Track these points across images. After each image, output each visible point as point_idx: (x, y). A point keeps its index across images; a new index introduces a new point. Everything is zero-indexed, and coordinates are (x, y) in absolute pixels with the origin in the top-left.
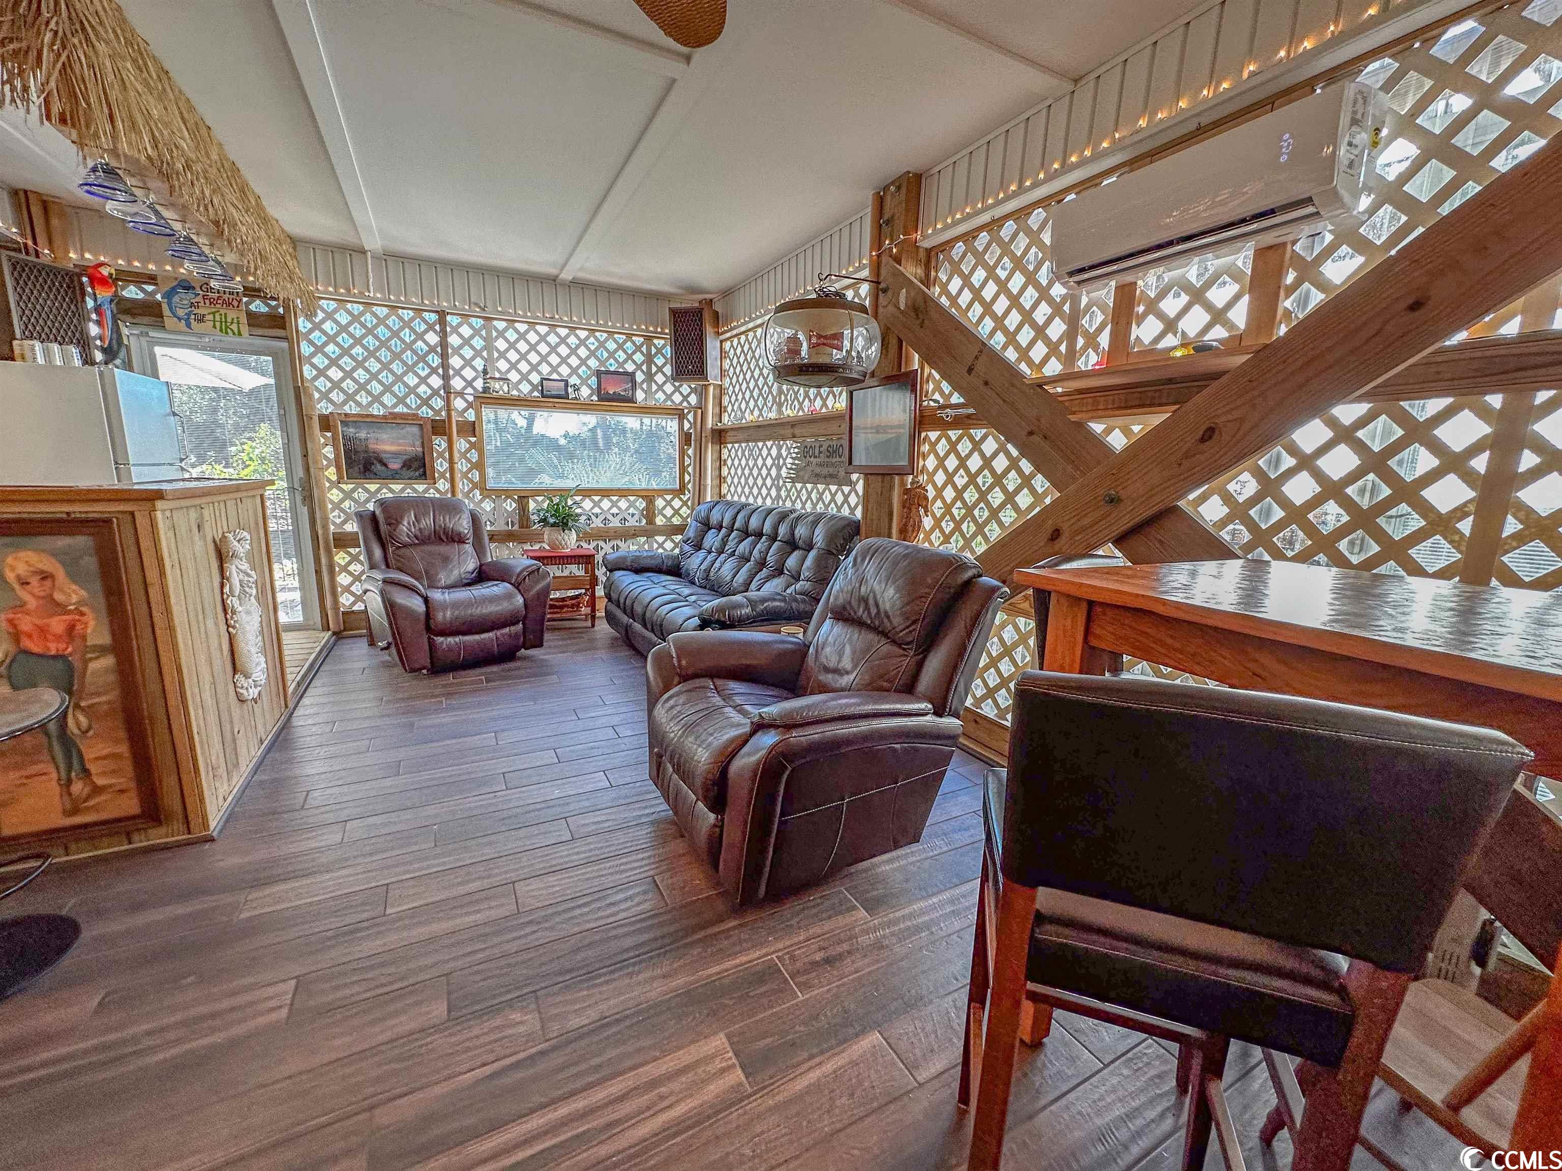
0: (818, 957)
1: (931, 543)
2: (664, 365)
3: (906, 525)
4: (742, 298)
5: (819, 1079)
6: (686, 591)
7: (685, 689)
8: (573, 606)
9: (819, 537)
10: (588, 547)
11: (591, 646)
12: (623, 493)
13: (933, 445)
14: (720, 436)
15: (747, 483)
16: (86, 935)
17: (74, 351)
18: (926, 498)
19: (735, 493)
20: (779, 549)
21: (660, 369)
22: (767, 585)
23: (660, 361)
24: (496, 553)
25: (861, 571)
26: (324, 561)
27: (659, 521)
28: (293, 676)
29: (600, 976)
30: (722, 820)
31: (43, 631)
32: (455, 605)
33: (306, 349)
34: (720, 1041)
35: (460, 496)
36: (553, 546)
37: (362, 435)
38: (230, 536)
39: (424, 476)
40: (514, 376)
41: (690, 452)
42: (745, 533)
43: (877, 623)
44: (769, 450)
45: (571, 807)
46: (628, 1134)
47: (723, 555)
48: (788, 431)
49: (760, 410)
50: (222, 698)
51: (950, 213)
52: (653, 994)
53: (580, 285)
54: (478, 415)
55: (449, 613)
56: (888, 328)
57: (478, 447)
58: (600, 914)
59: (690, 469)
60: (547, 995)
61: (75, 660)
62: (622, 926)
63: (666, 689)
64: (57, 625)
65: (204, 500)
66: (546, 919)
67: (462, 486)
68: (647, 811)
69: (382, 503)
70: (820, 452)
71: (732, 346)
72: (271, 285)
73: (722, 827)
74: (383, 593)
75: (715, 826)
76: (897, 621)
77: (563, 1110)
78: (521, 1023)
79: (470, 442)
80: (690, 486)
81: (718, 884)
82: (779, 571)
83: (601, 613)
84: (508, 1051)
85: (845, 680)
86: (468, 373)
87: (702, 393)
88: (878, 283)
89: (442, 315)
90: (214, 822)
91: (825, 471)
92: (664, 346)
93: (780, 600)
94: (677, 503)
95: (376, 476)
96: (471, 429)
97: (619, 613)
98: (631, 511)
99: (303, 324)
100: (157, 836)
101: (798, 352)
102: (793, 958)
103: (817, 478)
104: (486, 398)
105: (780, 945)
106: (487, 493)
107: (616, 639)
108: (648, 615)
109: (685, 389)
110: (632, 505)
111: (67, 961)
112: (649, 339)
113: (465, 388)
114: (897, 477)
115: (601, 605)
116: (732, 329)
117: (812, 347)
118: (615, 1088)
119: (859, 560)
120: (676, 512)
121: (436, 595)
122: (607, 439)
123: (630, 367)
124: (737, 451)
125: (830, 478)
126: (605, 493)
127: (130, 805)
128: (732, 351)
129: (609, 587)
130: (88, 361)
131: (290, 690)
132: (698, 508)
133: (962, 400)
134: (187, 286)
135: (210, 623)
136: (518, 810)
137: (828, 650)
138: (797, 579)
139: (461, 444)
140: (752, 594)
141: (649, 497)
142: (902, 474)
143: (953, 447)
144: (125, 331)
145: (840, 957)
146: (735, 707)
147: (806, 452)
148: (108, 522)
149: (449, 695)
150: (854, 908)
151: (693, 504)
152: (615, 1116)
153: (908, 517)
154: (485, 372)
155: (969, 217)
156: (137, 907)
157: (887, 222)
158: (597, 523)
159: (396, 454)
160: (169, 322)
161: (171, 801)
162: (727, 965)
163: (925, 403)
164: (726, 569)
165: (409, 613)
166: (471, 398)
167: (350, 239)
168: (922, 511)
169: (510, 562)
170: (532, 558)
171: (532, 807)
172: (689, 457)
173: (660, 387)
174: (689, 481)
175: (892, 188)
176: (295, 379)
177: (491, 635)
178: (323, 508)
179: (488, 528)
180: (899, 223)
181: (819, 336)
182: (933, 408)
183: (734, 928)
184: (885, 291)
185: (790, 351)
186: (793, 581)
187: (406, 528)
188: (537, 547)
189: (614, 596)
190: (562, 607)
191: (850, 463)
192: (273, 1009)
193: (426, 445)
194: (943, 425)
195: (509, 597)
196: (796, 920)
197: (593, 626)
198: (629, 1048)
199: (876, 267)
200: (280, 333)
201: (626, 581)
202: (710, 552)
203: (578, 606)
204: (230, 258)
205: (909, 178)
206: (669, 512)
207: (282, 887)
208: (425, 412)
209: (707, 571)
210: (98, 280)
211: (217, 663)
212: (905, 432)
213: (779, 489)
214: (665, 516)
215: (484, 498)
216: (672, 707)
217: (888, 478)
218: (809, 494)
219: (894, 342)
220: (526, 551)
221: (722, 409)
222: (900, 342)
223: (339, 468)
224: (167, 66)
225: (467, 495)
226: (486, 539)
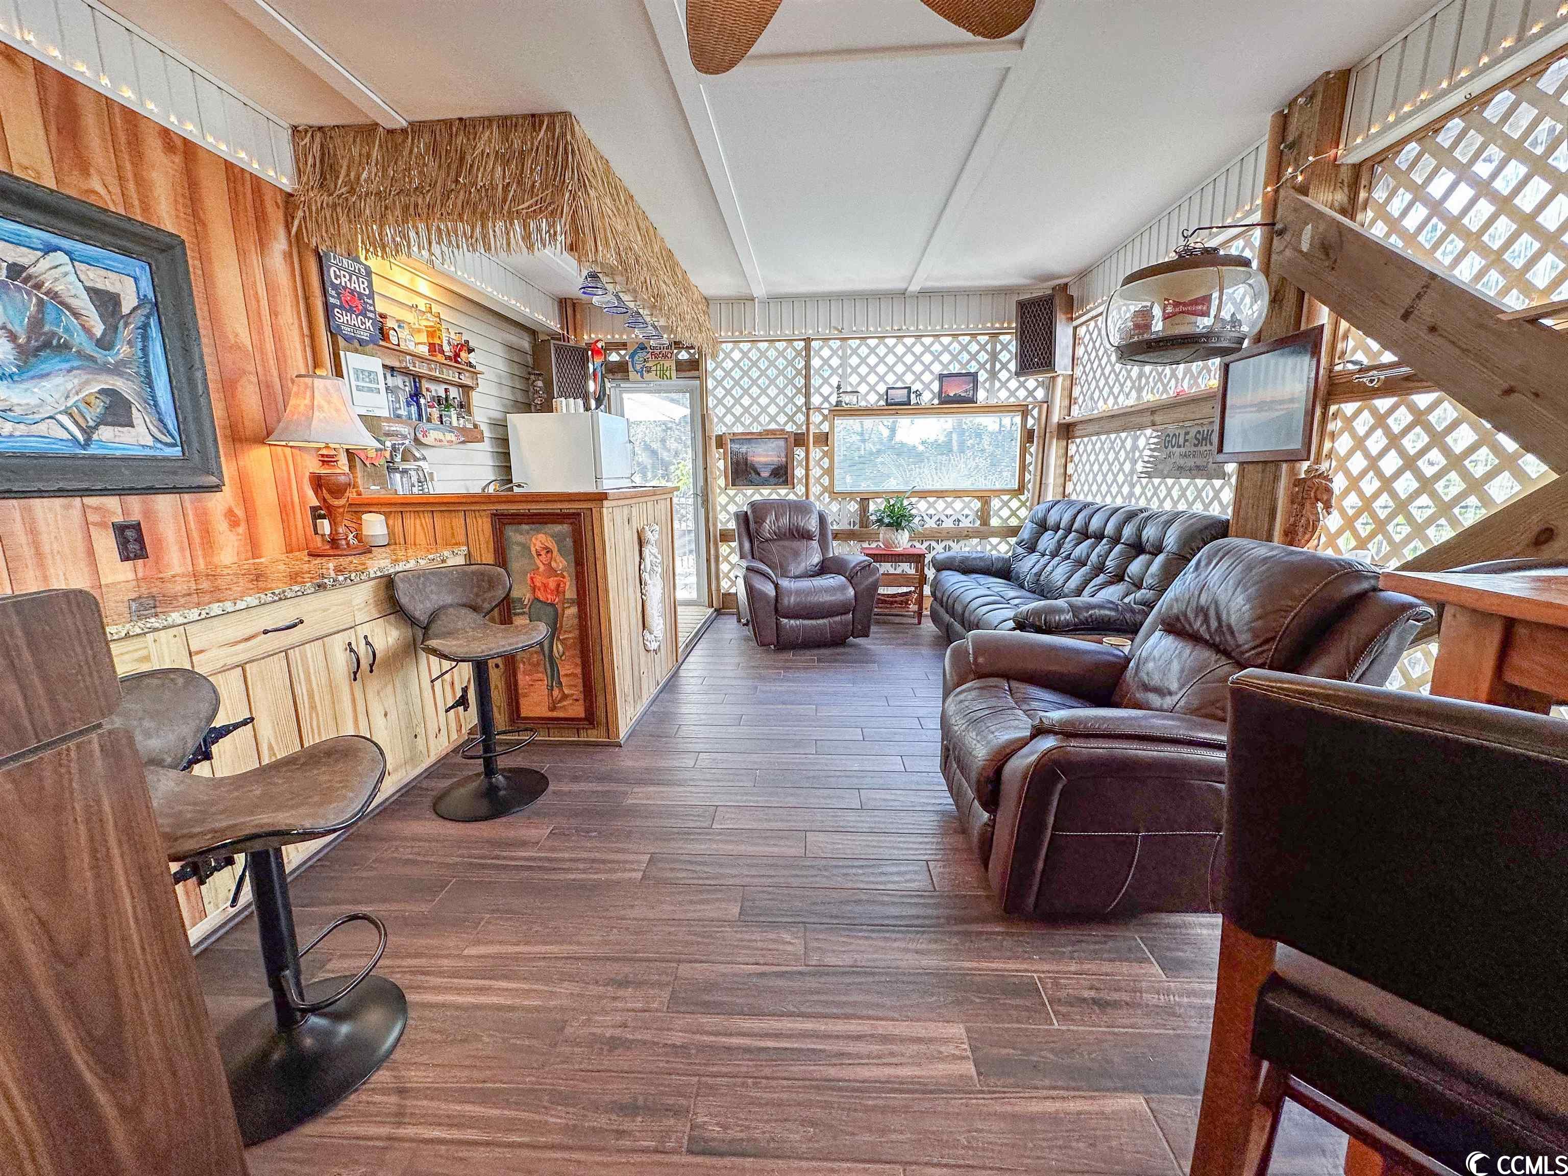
0: (1086, 994)
1: (1337, 549)
2: (1009, 361)
3: (1294, 525)
4: (1100, 276)
5: (1057, 1112)
6: (1012, 593)
7: (977, 685)
8: (901, 603)
9: (1171, 541)
10: (920, 548)
11: (915, 642)
12: (958, 494)
13: (1349, 422)
14: (1067, 431)
15: (1095, 479)
16: (551, 787)
17: (580, 402)
18: (1329, 491)
19: (1079, 493)
20: (1121, 553)
21: (1004, 366)
22: (1103, 591)
23: (1004, 356)
24: (837, 549)
25: (1203, 576)
26: (712, 552)
27: (995, 522)
28: (683, 640)
29: (861, 931)
30: (994, 820)
31: (545, 586)
32: (798, 592)
33: (711, 383)
34: (957, 1030)
35: (812, 498)
36: (888, 545)
37: (744, 449)
38: (647, 528)
39: (786, 482)
40: (863, 389)
41: (1033, 450)
42: (1085, 535)
43: (1218, 639)
44: (1123, 442)
45: (868, 780)
46: (858, 1069)
47: (1057, 559)
48: (1147, 419)
49: (1116, 398)
50: (634, 646)
51: (1393, 107)
52: (903, 964)
53: (927, 294)
54: (832, 427)
55: (792, 599)
56: (1284, 278)
57: (830, 455)
58: (872, 879)
59: (1031, 468)
60: (814, 930)
61: (559, 607)
62: (888, 895)
63: (959, 685)
64: (552, 584)
65: (634, 501)
66: (826, 868)
67: (815, 489)
68: (934, 801)
69: (753, 505)
70: (1186, 441)
71: (1088, 330)
72: (686, 337)
73: (993, 827)
74: (745, 578)
75: (986, 824)
76: (1243, 638)
77: (809, 1025)
78: (790, 943)
79: (823, 451)
80: (1030, 486)
81: (988, 887)
82: (1119, 578)
83: (926, 612)
84: (775, 961)
85: (1168, 701)
86: (826, 390)
87: (1049, 387)
88: (1273, 224)
89: (808, 341)
90: (623, 732)
91: (1190, 462)
92: (1009, 343)
93: (1110, 609)
94: (1014, 504)
95: (751, 483)
96: (824, 439)
97: (942, 611)
98: (966, 511)
99: (710, 365)
100: (592, 736)
101: (1148, 327)
102: (1056, 984)
103: (1180, 471)
104: (839, 411)
105: (1046, 967)
106: (835, 495)
107: (939, 637)
108: (967, 614)
109: (1031, 383)
110: (967, 506)
111: (541, 801)
112: (994, 336)
113: (822, 403)
114: (1284, 466)
115: (927, 603)
116: (1088, 311)
117: (1166, 318)
118: (854, 1027)
119: (1203, 564)
120: (1014, 513)
121: (785, 583)
122: (962, 444)
123: (973, 367)
124: (1086, 446)
125: (1199, 471)
126: (940, 494)
127: (578, 710)
128: (1088, 336)
129: (936, 585)
130: (587, 408)
131: (680, 650)
132: (1036, 508)
133: (1394, 359)
134: (642, 347)
135: (631, 590)
136: (821, 773)
137: (1151, 665)
138: (1139, 587)
139: (816, 453)
140: (1085, 598)
141: (985, 498)
142: (1293, 459)
143: (1381, 420)
144: (608, 385)
145: (1115, 1004)
146: (1025, 711)
147: (1167, 442)
148: (579, 514)
149: (787, 669)
150: (1147, 960)
151: (1032, 505)
152: (850, 1049)
153: (1299, 515)
154: (839, 387)
155: (1425, 104)
156: (575, 779)
157: (1291, 146)
158: (931, 524)
159: (766, 464)
160: (632, 375)
161: (600, 713)
162: (985, 965)
163: (1338, 368)
164: (1058, 572)
165: (764, 595)
166: (826, 412)
167: (744, 291)
168: (1320, 505)
169: (846, 557)
170: (867, 555)
171: (832, 773)
172: (1031, 455)
173: (1004, 384)
174: (1029, 481)
175: (1301, 101)
176: (702, 409)
177: (825, 621)
178: (714, 510)
179: (835, 527)
180: (1308, 144)
181: (1176, 304)
182: (1353, 373)
183: (998, 933)
184: (1281, 233)
185: (1137, 326)
186: (1134, 588)
187: (768, 526)
188: (874, 545)
189: (939, 595)
190: (892, 603)
191: (1220, 450)
192: (634, 870)
193: (790, 456)
194: (1364, 393)
195: (842, 588)
196: (1070, 948)
197: (919, 623)
198: (875, 999)
199: (1272, 206)
200: (695, 373)
201: (953, 580)
202: (1043, 555)
203: (907, 603)
204: (662, 322)
205: (1327, 81)
206: (1005, 513)
207: (652, 789)
208: (790, 428)
209: (1039, 574)
210: (596, 352)
211: (634, 621)
212: (1300, 407)
213: (1132, 486)
214: (1001, 518)
215: (832, 500)
216: (961, 702)
217: (1272, 467)
218: (1169, 490)
219: (1291, 297)
220: (863, 548)
221: (1071, 400)
222: (1301, 295)
223: (726, 477)
224: (632, 192)
225: (818, 498)
226: (830, 537)
